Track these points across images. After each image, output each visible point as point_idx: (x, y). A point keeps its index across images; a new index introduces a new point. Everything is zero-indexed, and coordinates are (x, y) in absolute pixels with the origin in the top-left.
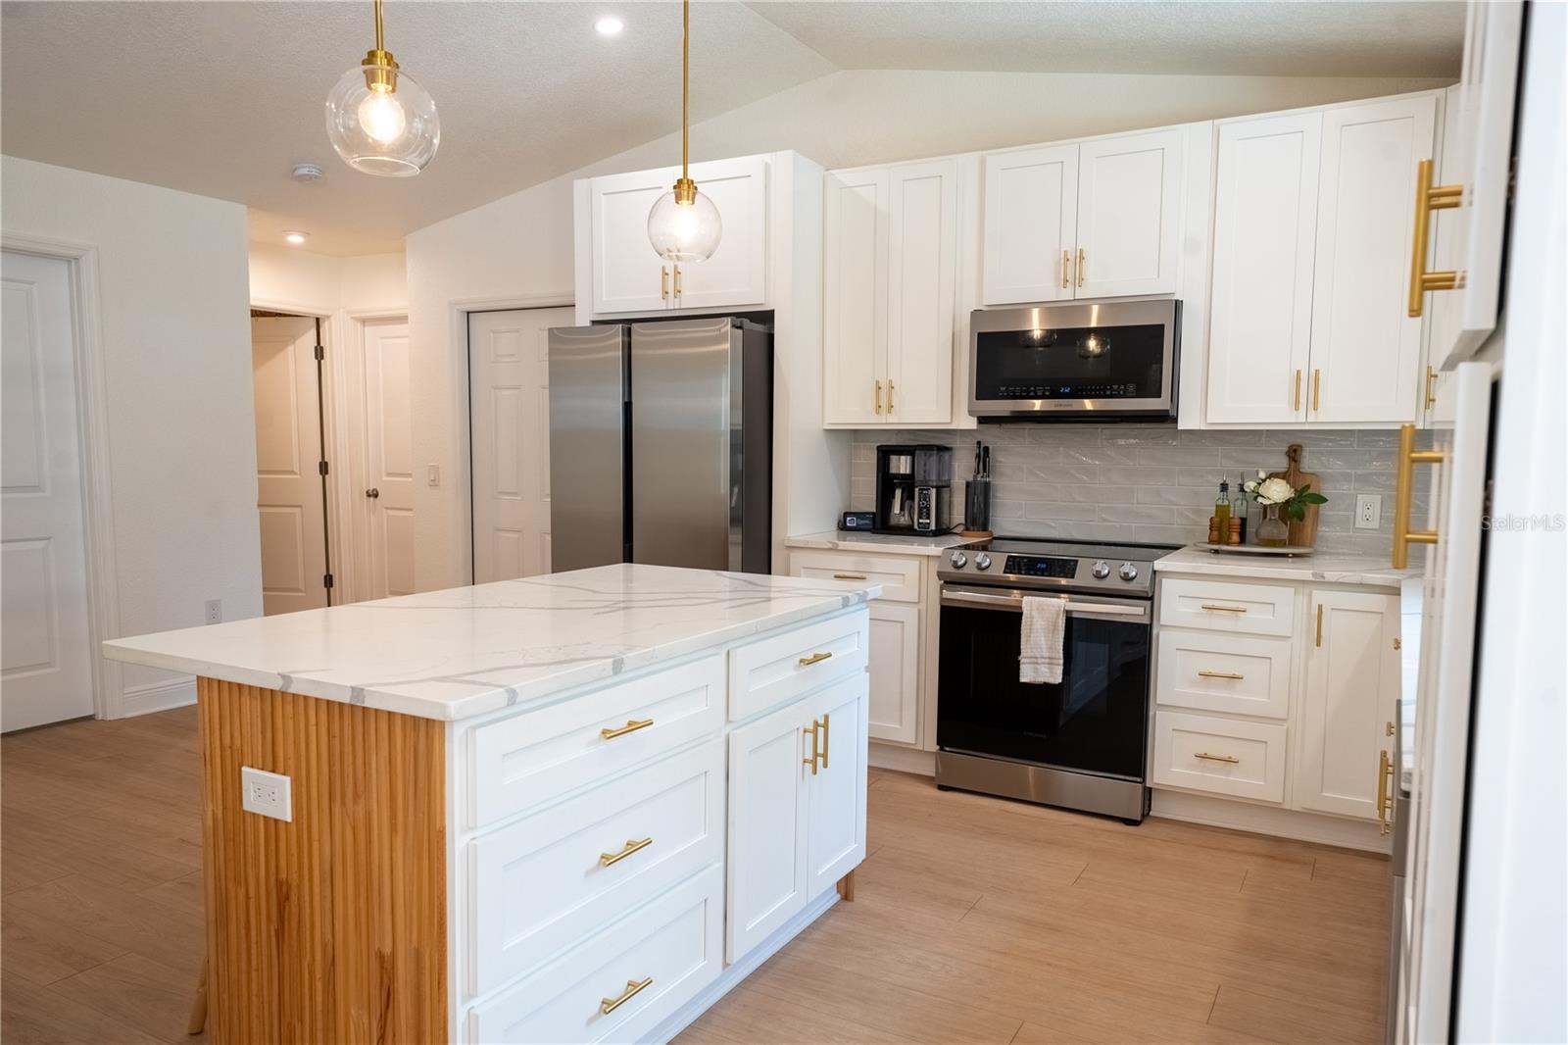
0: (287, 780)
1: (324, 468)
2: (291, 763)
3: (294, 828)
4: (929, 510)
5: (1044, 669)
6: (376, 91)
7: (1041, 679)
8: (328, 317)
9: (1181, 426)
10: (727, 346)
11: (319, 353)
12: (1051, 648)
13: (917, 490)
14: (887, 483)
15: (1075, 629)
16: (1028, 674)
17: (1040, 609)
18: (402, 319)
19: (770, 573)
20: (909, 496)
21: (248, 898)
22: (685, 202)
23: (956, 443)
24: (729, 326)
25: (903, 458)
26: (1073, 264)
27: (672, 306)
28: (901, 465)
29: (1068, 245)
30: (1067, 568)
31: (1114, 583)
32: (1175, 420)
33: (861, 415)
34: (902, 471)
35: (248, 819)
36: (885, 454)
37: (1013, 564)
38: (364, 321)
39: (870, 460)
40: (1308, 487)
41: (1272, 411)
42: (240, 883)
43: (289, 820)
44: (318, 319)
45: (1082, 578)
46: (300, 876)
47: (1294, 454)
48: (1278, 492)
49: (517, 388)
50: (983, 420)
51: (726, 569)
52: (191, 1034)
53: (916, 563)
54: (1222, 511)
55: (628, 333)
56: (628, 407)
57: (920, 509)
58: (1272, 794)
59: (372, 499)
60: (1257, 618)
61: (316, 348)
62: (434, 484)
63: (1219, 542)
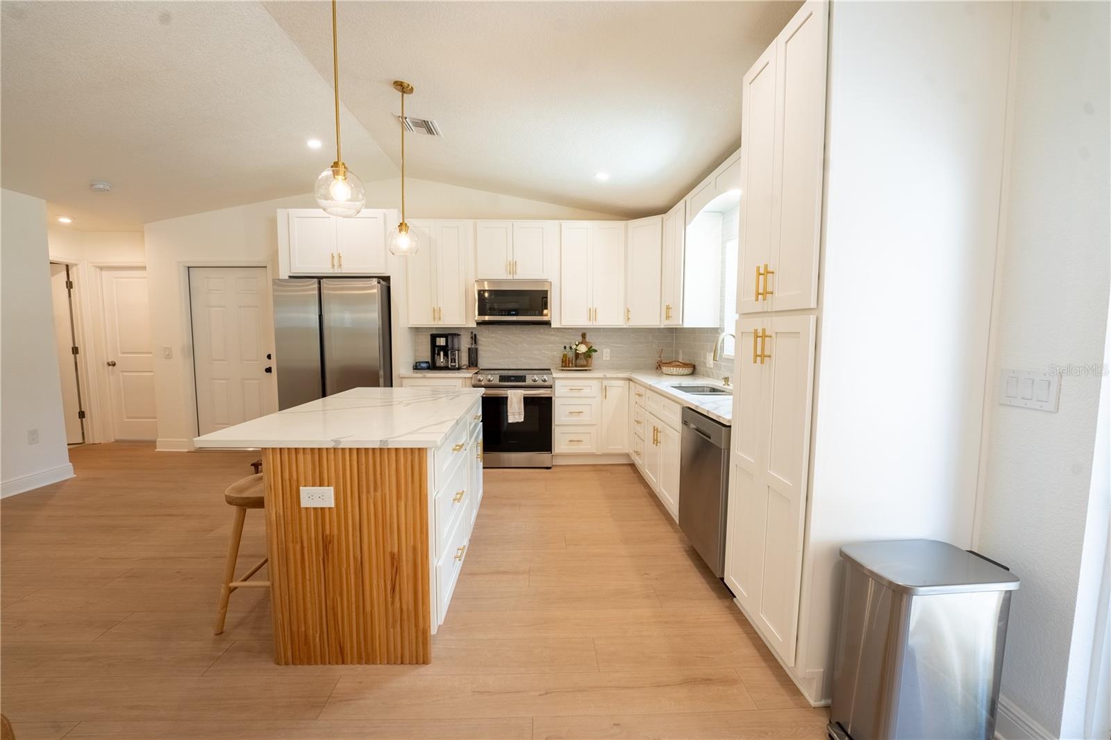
0: (332, 489)
1: (75, 350)
2: (333, 480)
3: (335, 510)
4: (455, 360)
5: (517, 417)
6: (338, 179)
7: (516, 421)
8: (76, 265)
9: (552, 326)
10: (375, 291)
11: (69, 285)
12: (520, 409)
13: (449, 352)
14: (435, 349)
15: (528, 401)
16: (511, 420)
17: (515, 394)
18: (144, 268)
19: (392, 386)
20: (446, 355)
21: (302, 547)
22: (403, 233)
23: (462, 333)
24: (376, 282)
25: (442, 339)
26: (512, 266)
27: (337, 271)
28: (441, 342)
29: (510, 259)
30: (523, 379)
31: (540, 383)
32: (550, 324)
33: (427, 321)
34: (442, 344)
35: (303, 512)
36: (434, 338)
37: (502, 378)
38: (101, 268)
39: (428, 340)
40: (591, 347)
41: (582, 321)
42: (297, 542)
43: (333, 506)
44: (67, 266)
45: (529, 382)
46: (339, 530)
47: (584, 336)
48: (583, 349)
49: (224, 307)
50: (478, 324)
51: (379, 386)
52: (217, 634)
53: (460, 381)
54: (565, 356)
55: (319, 283)
56: (321, 316)
57: (452, 359)
58: (593, 450)
59: (110, 367)
60: (586, 392)
61: (67, 282)
62: (169, 357)
63: (565, 366)
